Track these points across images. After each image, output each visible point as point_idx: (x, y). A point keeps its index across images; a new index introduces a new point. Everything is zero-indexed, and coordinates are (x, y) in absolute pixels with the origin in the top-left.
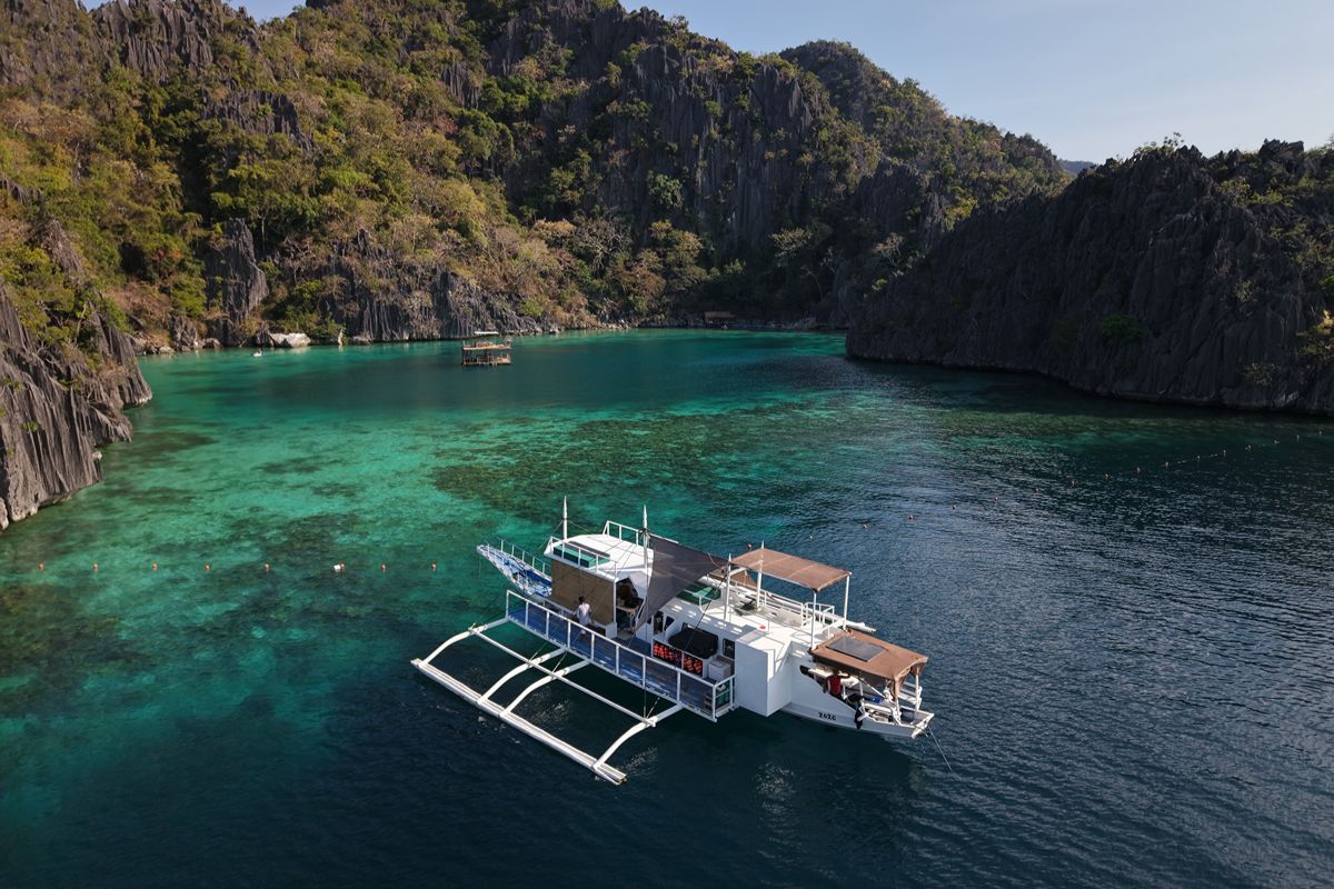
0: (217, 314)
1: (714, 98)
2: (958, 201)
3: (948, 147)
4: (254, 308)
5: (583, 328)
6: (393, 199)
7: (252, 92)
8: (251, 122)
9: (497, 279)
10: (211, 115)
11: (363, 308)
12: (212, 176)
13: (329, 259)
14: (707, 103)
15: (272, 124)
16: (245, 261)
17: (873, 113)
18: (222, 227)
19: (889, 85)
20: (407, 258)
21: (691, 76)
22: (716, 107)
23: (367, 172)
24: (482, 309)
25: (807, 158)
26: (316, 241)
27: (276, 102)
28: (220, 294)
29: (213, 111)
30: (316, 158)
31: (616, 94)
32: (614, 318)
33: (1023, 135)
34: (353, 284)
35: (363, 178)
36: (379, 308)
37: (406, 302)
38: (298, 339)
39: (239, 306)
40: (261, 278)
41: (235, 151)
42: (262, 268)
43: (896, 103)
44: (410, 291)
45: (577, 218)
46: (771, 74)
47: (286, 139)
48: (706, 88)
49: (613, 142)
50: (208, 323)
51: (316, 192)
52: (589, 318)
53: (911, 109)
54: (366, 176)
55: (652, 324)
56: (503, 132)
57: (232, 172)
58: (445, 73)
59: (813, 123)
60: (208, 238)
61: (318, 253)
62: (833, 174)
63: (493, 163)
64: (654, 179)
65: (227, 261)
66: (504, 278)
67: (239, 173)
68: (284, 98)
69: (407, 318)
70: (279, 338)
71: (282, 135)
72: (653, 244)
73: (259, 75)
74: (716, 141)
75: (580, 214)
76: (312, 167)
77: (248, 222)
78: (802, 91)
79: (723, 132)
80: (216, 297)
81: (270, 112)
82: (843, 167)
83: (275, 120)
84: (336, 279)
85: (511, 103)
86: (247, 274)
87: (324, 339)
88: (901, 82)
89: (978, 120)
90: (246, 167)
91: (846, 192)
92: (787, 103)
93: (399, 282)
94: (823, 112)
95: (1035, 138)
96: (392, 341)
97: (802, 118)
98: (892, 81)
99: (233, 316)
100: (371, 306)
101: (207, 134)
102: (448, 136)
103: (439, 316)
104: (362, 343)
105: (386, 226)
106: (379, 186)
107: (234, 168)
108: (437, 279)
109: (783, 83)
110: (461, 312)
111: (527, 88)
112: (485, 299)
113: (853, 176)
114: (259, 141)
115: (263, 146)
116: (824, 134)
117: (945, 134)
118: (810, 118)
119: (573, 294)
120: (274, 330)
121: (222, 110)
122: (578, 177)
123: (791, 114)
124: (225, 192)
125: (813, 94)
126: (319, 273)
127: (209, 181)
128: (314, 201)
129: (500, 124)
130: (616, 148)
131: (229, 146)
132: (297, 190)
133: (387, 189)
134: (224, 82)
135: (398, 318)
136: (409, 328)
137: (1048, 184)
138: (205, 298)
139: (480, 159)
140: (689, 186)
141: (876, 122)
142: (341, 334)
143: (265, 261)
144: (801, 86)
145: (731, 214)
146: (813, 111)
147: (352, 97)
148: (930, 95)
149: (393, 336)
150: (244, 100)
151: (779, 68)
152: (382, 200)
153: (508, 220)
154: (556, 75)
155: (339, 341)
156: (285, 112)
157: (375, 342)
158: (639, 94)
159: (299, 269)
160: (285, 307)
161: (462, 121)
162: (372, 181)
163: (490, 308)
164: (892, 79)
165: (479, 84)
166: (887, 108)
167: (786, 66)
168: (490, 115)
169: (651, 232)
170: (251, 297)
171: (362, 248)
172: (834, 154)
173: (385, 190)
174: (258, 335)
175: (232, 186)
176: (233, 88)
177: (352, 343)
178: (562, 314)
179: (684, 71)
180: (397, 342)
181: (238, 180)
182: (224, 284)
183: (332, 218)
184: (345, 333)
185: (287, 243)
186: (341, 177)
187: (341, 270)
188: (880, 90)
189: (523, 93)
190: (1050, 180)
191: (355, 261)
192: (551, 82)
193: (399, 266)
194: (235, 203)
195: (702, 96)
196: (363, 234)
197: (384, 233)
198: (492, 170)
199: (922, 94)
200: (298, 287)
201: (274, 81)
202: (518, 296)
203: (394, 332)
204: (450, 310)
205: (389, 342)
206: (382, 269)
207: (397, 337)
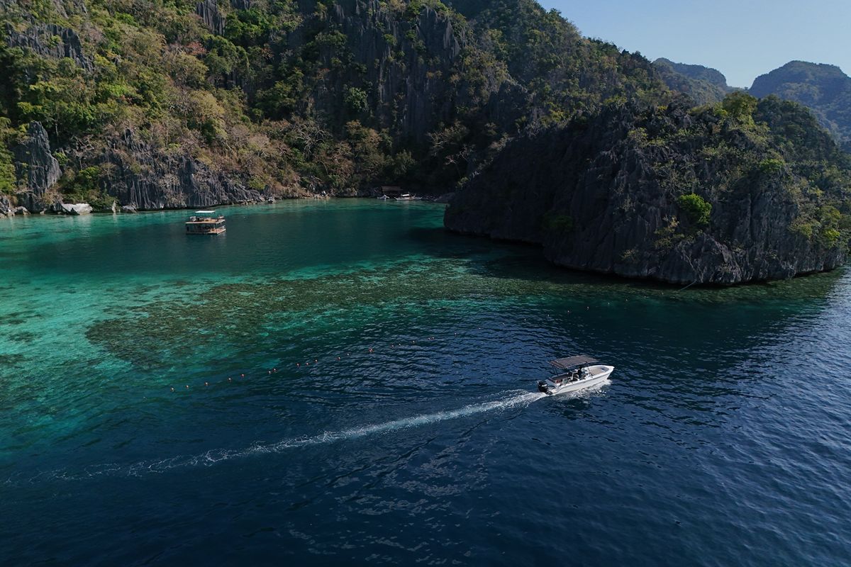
0: (24, 190)
1: (392, 33)
2: (550, 112)
3: (579, 61)
4: (51, 186)
5: (296, 198)
6: (154, 105)
7: (46, 26)
8: (46, 49)
9: (233, 163)
10: (16, 44)
11: (130, 186)
12: (18, 89)
13: (104, 150)
14: (385, 35)
15: (62, 50)
16: (43, 152)
17: (526, 35)
18: (26, 128)
19: (539, 14)
20: (162, 150)
21: (375, 15)
22: (393, 39)
23: (135, 85)
24: (218, 186)
25: (455, 78)
26: (95, 137)
27: (65, 34)
28: (26, 175)
29: (17, 41)
30: (96, 76)
31: (322, 27)
32: (319, 190)
33: (635, 52)
34: (122, 169)
35: (131, 90)
36: (141, 186)
37: (160, 182)
38: (82, 207)
39: (40, 184)
40: (55, 165)
41: (35, 72)
42: (56, 157)
43: (542, 27)
44: (163, 174)
45: (294, 118)
46: (432, 15)
47: (73, 63)
48: (385, 24)
49: (320, 64)
50: (18, 196)
51: (95, 101)
52: (300, 191)
53: (554, 32)
54: (132, 89)
55: (345, 195)
56: (241, 54)
57: (32, 87)
58: (200, 7)
59: (461, 52)
60: (16, 136)
61: (96, 146)
62: (472, 91)
63: (234, 76)
64: (348, 91)
65: (30, 152)
66: (239, 162)
67: (37, 87)
68: (70, 31)
69: (162, 193)
70: (69, 207)
71: (70, 59)
72: (348, 137)
73: (52, 12)
74: (392, 64)
75: (296, 114)
76: (93, 82)
77: (44, 125)
78: (454, 27)
79: (398, 58)
80: (23, 178)
81: (61, 43)
82: (479, 85)
83: (65, 47)
84: (109, 165)
85: (247, 30)
86: (45, 161)
87: (103, 208)
88: (548, 11)
89: (604, 40)
90: (43, 83)
91: (480, 103)
92: (442, 36)
93: (155, 167)
94: (468, 44)
95: (642, 55)
96: (153, 210)
97: (452, 48)
98: (542, 10)
99: (36, 191)
100: (136, 185)
101: (13, 58)
102: (199, 57)
103: (185, 192)
104: (130, 212)
105: (148, 126)
106: (143, 96)
107: (34, 84)
108: (183, 166)
109: (440, 22)
110: (201, 188)
111: (260, 20)
112: (221, 178)
113: (485, 92)
114: (52, 63)
115: (55, 67)
116: (468, 60)
117: (577, 51)
118: (458, 47)
119: (289, 173)
120: (66, 201)
121: (23, 40)
122: (294, 88)
123: (445, 46)
124: (28, 102)
125: (461, 30)
126: (98, 161)
127: (17, 92)
128: (93, 107)
129: (239, 47)
130: (322, 68)
131: (30, 68)
132: (81, 99)
133: (150, 98)
134: (25, 18)
135: (155, 193)
136: (164, 200)
137: (649, 89)
138: (15, 178)
139: (224, 74)
140: (373, 96)
141: (529, 42)
142: (114, 204)
143: (58, 152)
144: (452, 24)
145: (403, 117)
146: (460, 43)
147: (125, 27)
148: (569, 21)
149: (152, 205)
150: (41, 32)
151: (438, 10)
152: (146, 106)
153: (243, 120)
154: (282, 9)
155: (113, 209)
156: (71, 41)
157: (138, 210)
158: (339, 28)
159: (83, 157)
160: (73, 185)
161: (209, 45)
162: (138, 93)
163: (225, 185)
164: (542, 9)
165: (224, 15)
166: (536, 31)
167: (443, 9)
168: (230, 40)
169: (346, 128)
170: (48, 178)
171: (128, 143)
172: (473, 75)
173: (148, 98)
174: (54, 204)
175: (33, 97)
176: (33, 23)
177: (123, 211)
178: (280, 187)
179: (370, 12)
180: (155, 210)
181: (37, 91)
182: (28, 168)
183: (106, 121)
184: (118, 204)
185: (74, 138)
186: (113, 90)
187: (114, 159)
188: (533, 17)
189: (257, 23)
190: (651, 86)
191: (123, 153)
192: (277, 15)
193: (155, 156)
194: (35, 110)
195: (383, 30)
196: (129, 133)
197: (146, 132)
198: (234, 82)
199: (563, 21)
200: (82, 171)
201: (66, 15)
202: (249, 175)
203: (153, 203)
204: (193, 187)
205: (150, 210)
206: (143, 159)
207: (155, 206)
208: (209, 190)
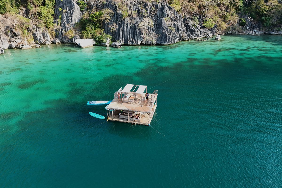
0: (57, 27)
4: (74, 24)
9: (195, 7)
11: (120, 27)
24: (182, 27)
28: (60, 17)
32: (252, 28)
34: (116, 13)
36: (127, 27)
37: (141, 24)
39: (68, 23)
40: (78, 9)
42: (79, 4)
44: (143, 17)
69: (140, 33)
80: (58, 18)
84: (109, 10)
87: (101, 43)
93: (138, 12)
100: (124, 26)
103: (157, 32)
108: (158, 11)
110: (168, 30)
112: (185, 20)
119: (232, 15)
126: (102, 7)
135: (136, 32)
136: (141, 38)
138: (53, 19)
142: (108, 40)
149: (133, 42)
155: (108, 44)
157: (124, 45)
160: (86, 25)
163: (187, 26)
180: (135, 45)
187: (112, 6)
200: (92, 15)
202: (204, 17)
203: (134, 41)
204: (163, 29)
205: (131, 45)
206: (131, 6)
207: (135, 43)
208: (174, 30)
